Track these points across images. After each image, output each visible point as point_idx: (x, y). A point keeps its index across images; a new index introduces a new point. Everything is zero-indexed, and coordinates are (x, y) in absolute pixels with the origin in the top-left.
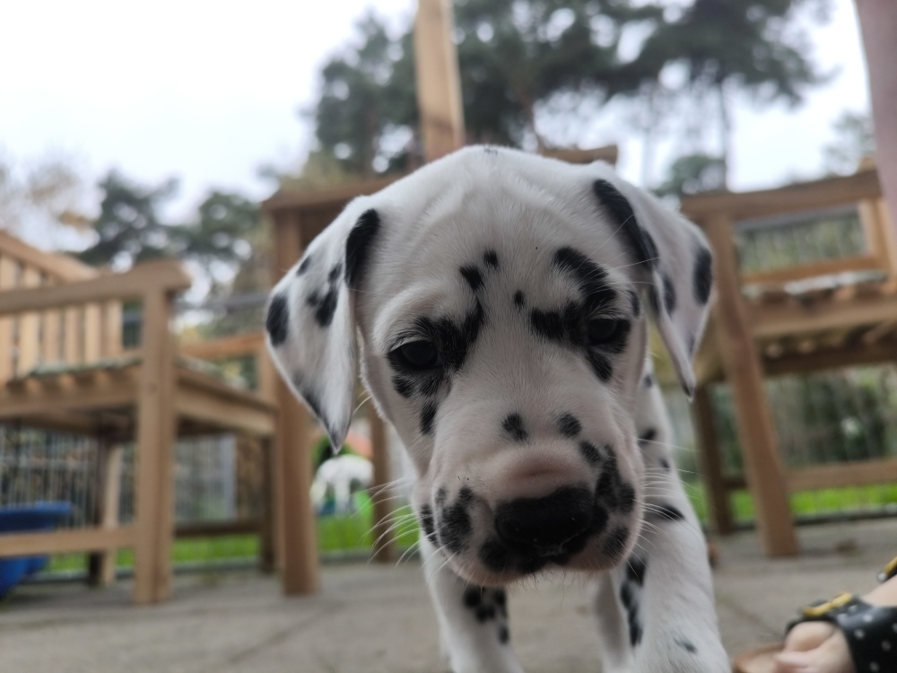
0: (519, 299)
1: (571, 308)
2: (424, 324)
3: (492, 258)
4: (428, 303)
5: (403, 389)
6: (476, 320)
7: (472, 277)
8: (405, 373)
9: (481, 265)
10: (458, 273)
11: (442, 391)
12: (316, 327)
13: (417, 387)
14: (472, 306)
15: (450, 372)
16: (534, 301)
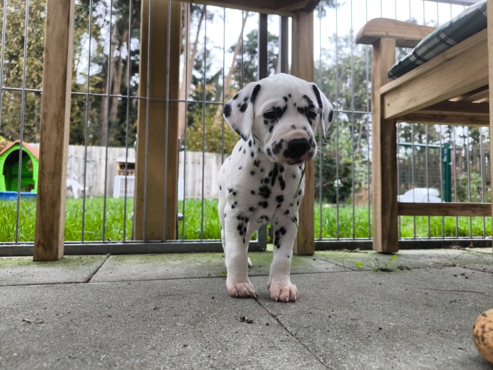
0: (295, 104)
1: (306, 107)
2: (274, 108)
3: (290, 96)
4: (275, 103)
6: (285, 108)
7: (286, 99)
8: (267, 118)
9: (287, 96)
10: (282, 98)
11: (276, 122)
12: (240, 112)
13: (270, 122)
14: (285, 105)
15: (278, 119)
16: (298, 105)
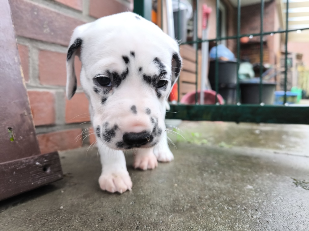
2: (108, 72)
3: (133, 54)
5: (96, 91)
6: (126, 73)
8: (98, 86)
9: (130, 56)
11: (110, 93)
13: (102, 91)
14: (125, 69)
16: (144, 71)
